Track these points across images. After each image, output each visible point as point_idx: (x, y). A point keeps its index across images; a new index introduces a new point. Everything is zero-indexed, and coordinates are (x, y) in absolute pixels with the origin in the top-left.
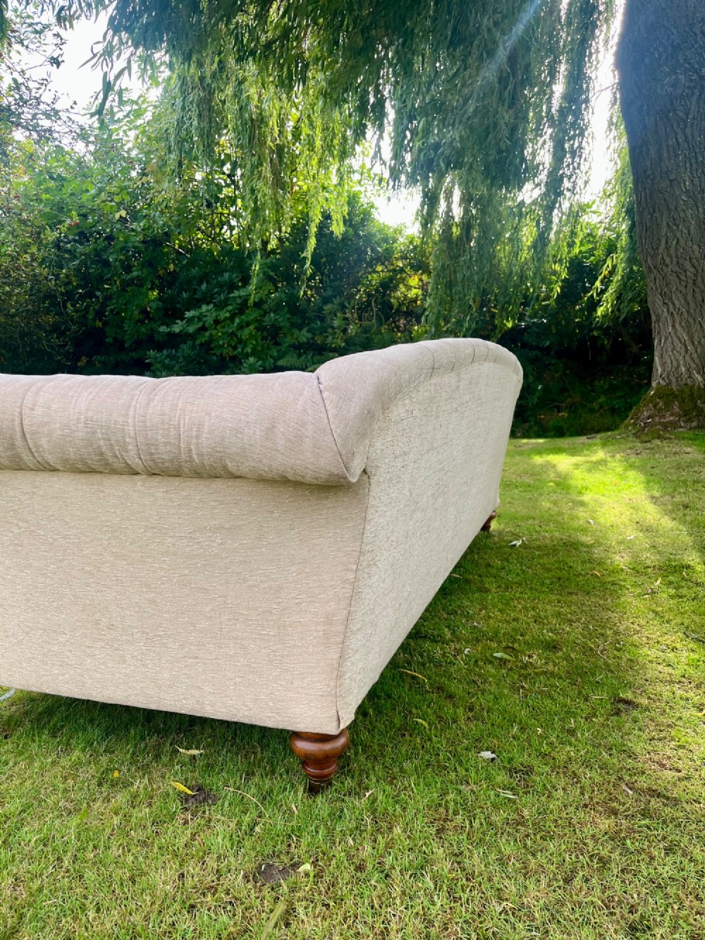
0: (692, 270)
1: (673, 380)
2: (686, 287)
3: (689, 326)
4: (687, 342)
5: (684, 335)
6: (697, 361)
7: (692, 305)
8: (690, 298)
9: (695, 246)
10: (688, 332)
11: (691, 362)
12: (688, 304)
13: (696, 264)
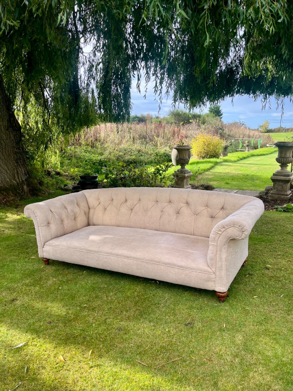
0: (4, 143)
1: (5, 184)
2: (2, 150)
3: (6, 164)
4: (7, 170)
5: (5, 167)
6: (12, 176)
7: (6, 156)
8: (4, 153)
9: (4, 135)
10: (6, 166)
11: (10, 177)
12: (4, 156)
13: (5, 141)
